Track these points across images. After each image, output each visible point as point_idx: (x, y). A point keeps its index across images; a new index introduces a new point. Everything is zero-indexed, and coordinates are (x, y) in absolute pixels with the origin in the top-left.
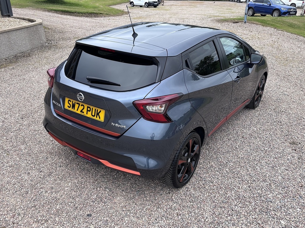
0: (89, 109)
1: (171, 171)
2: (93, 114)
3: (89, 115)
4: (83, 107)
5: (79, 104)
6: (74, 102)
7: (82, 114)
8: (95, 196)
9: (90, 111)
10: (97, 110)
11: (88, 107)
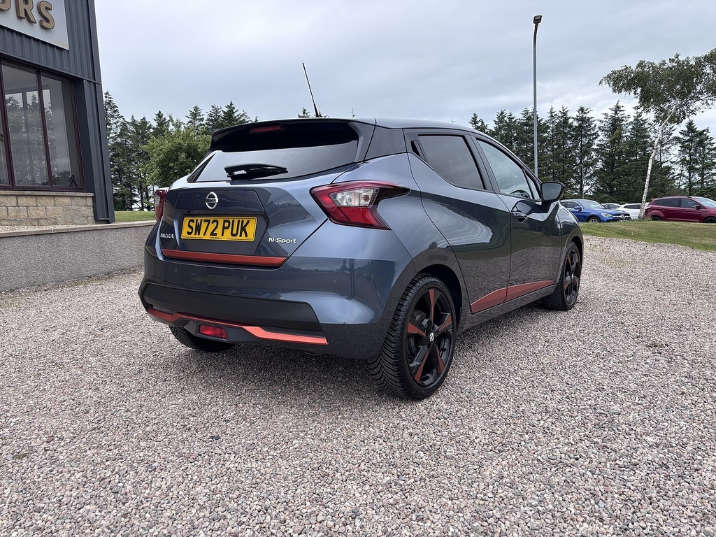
0: (226, 225)
1: (393, 343)
2: (234, 232)
3: (227, 236)
4: (215, 224)
5: (209, 221)
6: (199, 221)
7: (214, 238)
8: (232, 414)
9: (227, 228)
10: (243, 221)
11: (225, 221)
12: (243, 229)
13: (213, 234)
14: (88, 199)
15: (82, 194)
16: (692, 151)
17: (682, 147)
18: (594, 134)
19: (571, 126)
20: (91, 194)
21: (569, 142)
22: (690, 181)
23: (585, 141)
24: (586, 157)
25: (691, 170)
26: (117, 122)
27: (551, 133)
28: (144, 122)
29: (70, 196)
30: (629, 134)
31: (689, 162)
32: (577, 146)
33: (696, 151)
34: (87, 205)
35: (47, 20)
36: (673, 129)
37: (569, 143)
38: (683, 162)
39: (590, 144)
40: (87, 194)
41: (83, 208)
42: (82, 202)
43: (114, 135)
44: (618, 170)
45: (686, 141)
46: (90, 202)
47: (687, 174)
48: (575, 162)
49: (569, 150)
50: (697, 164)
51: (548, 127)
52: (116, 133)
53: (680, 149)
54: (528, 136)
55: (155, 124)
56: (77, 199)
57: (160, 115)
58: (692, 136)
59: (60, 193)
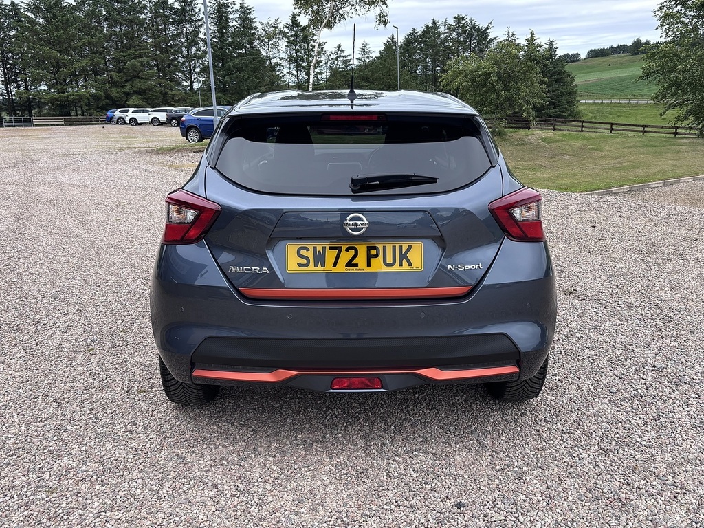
0: (373, 252)
3: (378, 266)
5: (339, 249)
6: (319, 249)
7: (353, 270)
9: (377, 256)
10: (401, 247)
11: (369, 248)
12: (404, 256)
13: (349, 264)
16: (298, 47)
17: (288, 42)
18: (199, 20)
19: (172, 8)
21: (172, 28)
22: (298, 80)
23: (190, 28)
24: (194, 48)
25: (298, 67)
27: (149, 15)
30: (235, 23)
31: (296, 60)
32: (182, 32)
33: (301, 46)
36: (279, 21)
37: (172, 30)
38: (291, 59)
39: (196, 33)
44: (229, 65)
45: (291, 36)
47: (295, 73)
48: (181, 53)
49: (174, 37)
50: (304, 62)
51: (145, 7)
53: (286, 44)
54: (122, 16)
58: (296, 31)
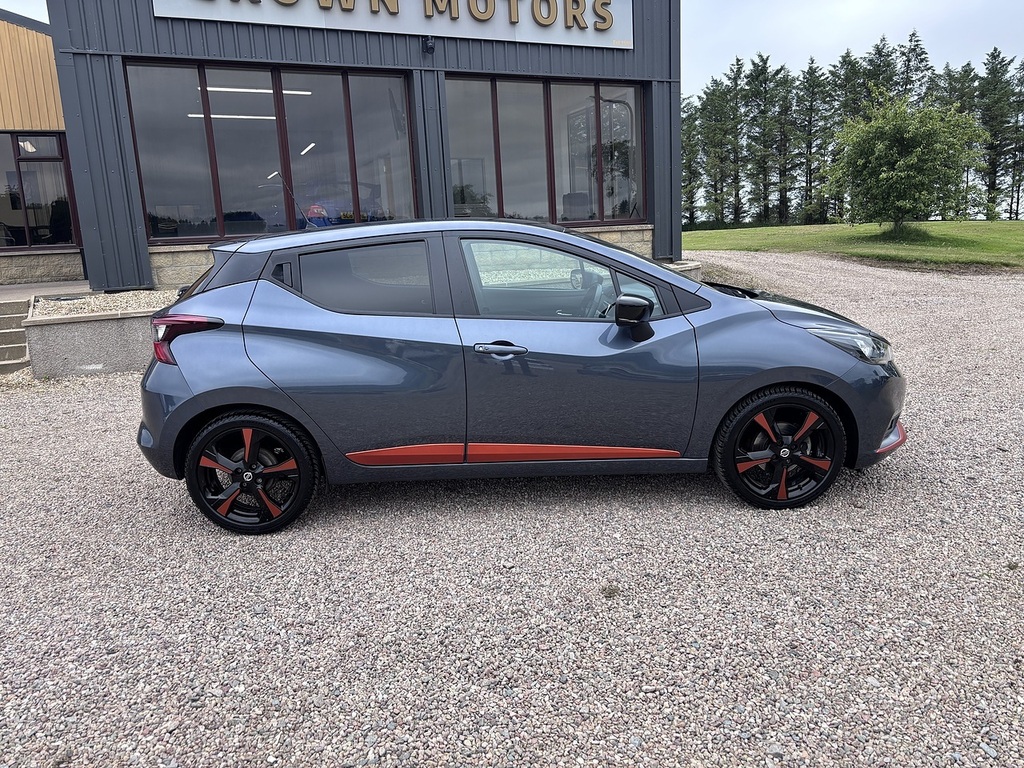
14: (645, 233)
15: (636, 227)
20: (650, 226)
26: (923, 77)
28: (968, 70)
29: (621, 231)
34: (643, 240)
35: (604, 19)
40: (644, 227)
41: (638, 245)
42: (637, 236)
43: (916, 98)
46: (648, 236)
52: (919, 94)
55: (982, 72)
56: (629, 234)
57: (995, 55)
59: (606, 228)
